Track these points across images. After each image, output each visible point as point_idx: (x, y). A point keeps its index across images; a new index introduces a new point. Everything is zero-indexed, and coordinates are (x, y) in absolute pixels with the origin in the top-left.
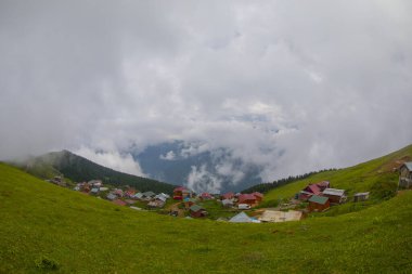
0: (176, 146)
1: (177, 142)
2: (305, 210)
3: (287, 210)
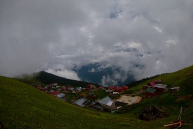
0: (95, 66)
1: (96, 63)
2: (144, 96)
3: (134, 96)
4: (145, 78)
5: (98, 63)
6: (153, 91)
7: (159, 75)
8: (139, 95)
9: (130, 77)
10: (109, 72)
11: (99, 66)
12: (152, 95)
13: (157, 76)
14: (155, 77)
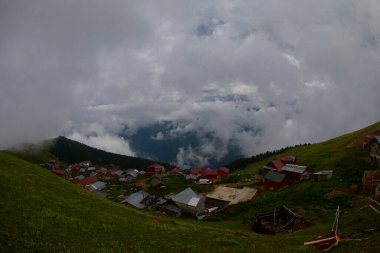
0: (165, 127)
1: (167, 122)
2: (262, 188)
3: (241, 187)
4: (264, 152)
5: (170, 122)
6: (279, 178)
7: (291, 148)
8: (250, 186)
9: (233, 150)
10: (192, 140)
11: (172, 128)
12: (278, 186)
13: (287, 149)
14: (283, 151)
